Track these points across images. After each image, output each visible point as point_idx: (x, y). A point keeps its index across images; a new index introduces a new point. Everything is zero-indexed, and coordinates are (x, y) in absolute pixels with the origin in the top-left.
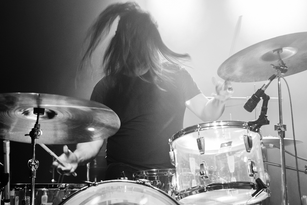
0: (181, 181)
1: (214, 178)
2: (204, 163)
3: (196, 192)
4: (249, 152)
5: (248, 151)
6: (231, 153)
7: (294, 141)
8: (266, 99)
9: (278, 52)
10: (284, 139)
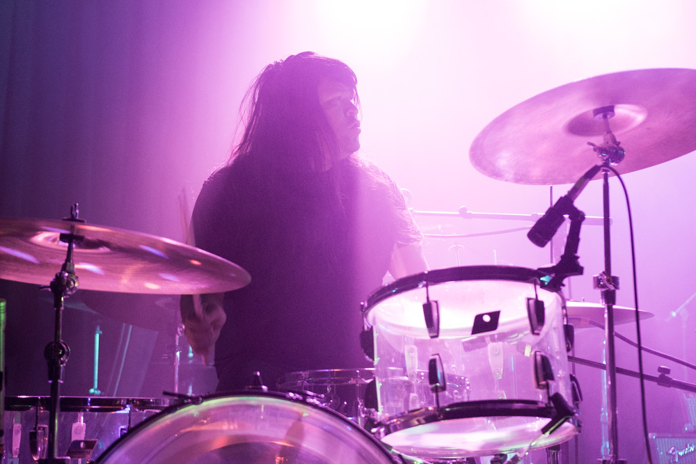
0: (387, 396)
1: (459, 391)
2: (437, 357)
3: (418, 421)
4: (538, 334)
5: (536, 332)
6: (496, 336)
7: (637, 312)
8: (578, 218)
9: (605, 117)
10: (614, 307)
